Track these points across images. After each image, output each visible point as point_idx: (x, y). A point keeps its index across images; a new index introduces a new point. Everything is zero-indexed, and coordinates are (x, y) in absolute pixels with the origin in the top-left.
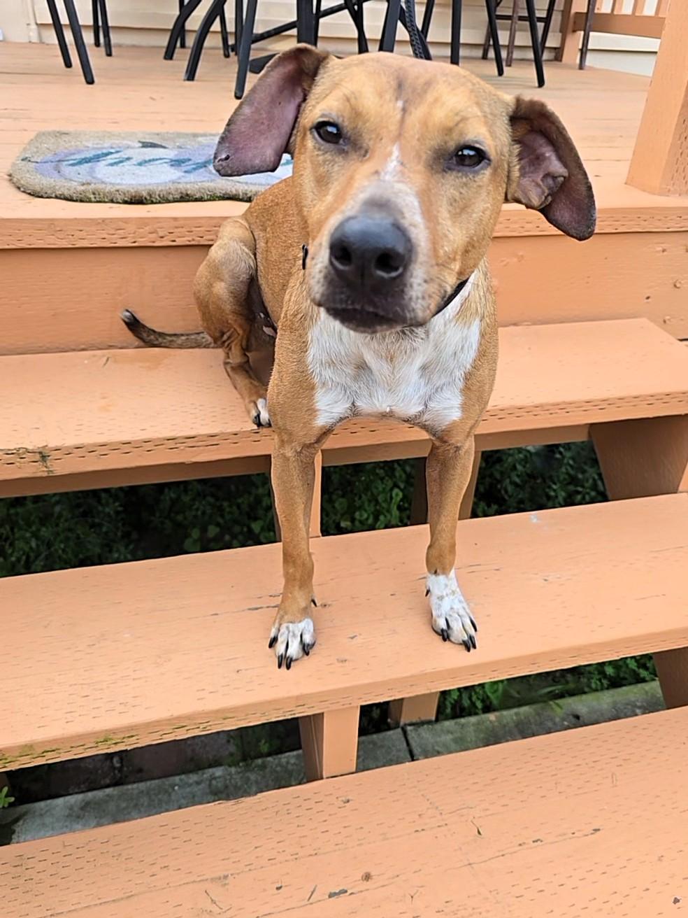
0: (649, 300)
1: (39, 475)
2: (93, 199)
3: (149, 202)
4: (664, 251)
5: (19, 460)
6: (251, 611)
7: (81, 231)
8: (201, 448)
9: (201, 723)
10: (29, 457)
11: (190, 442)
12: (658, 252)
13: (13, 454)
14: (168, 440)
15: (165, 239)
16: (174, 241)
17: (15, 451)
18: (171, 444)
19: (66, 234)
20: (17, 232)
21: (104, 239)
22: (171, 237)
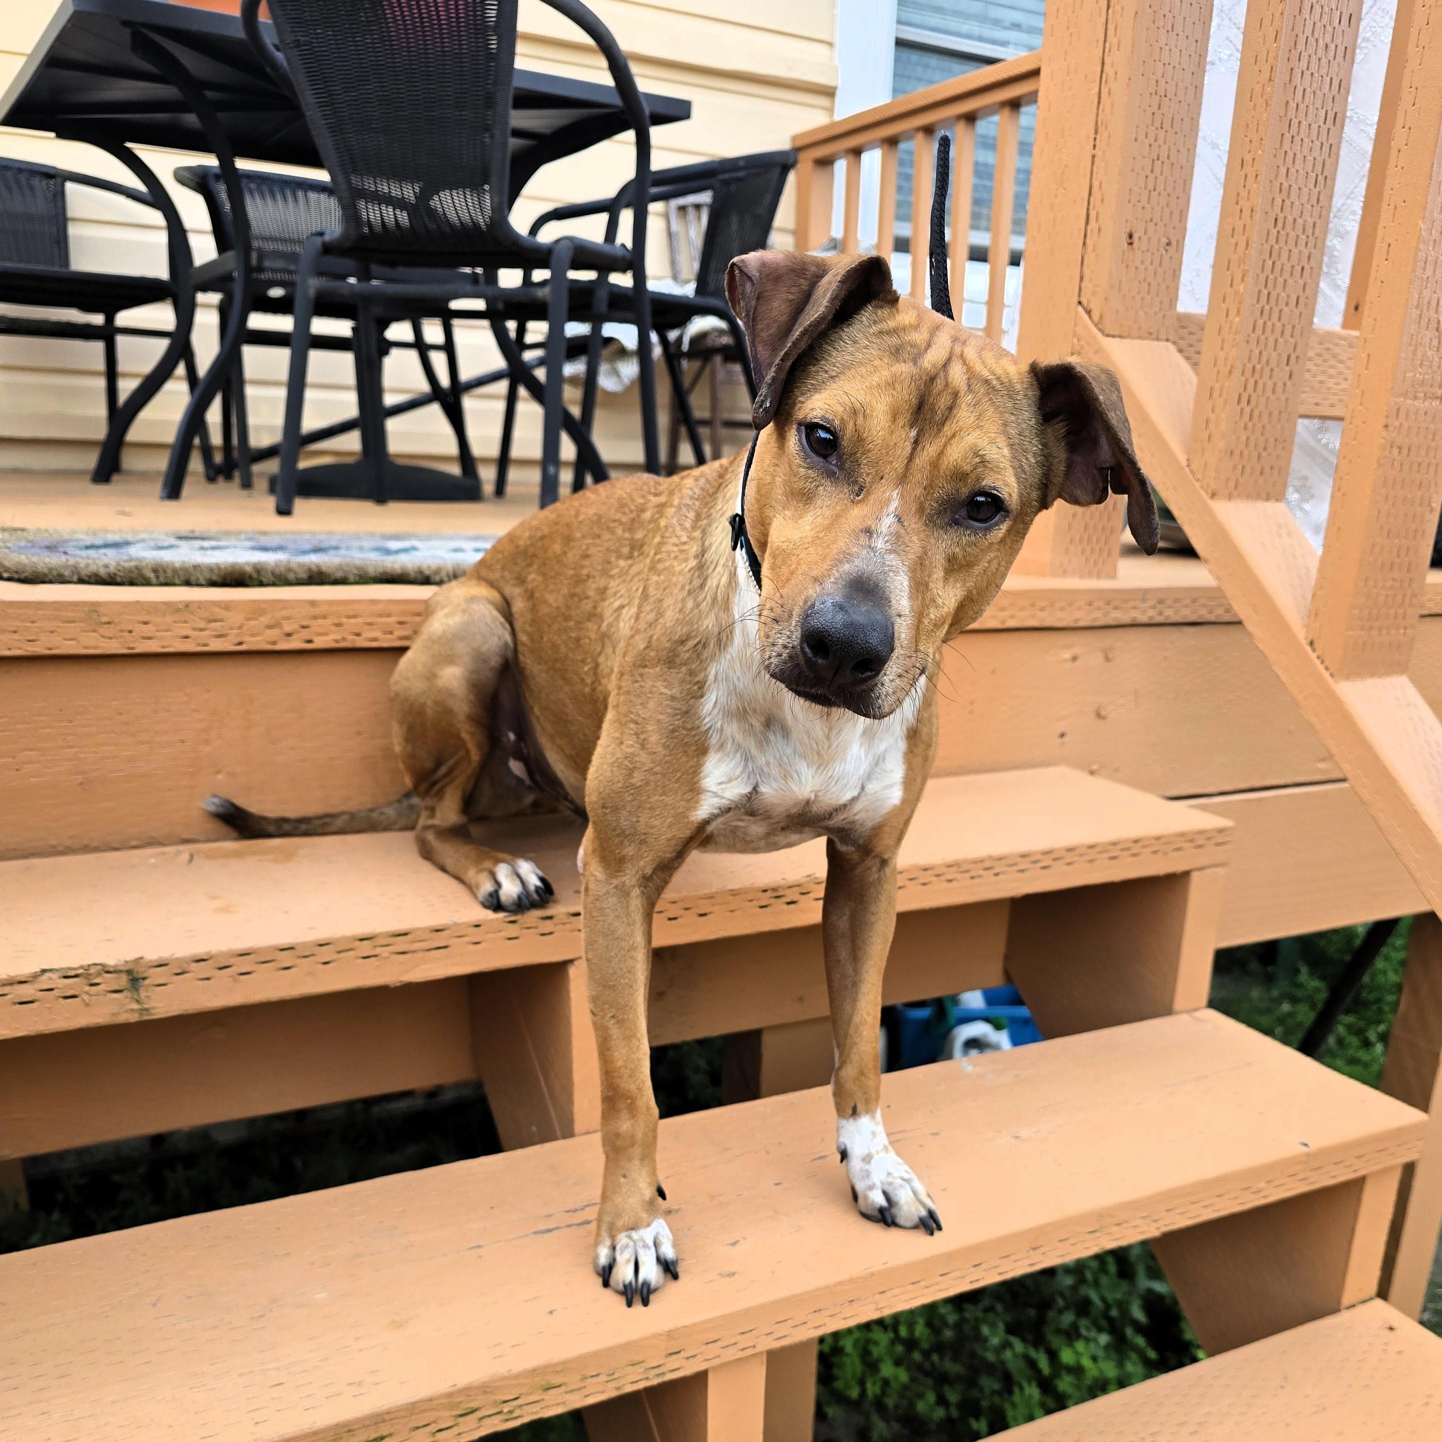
0: (1066, 739)
1: (123, 1018)
2: (154, 580)
3: (256, 582)
4: (1075, 659)
5: (87, 988)
6: (540, 1236)
7: (146, 623)
8: (420, 955)
9: (505, 1402)
10: (109, 982)
11: (401, 944)
12: (1066, 661)
13: (76, 976)
14: (361, 940)
15: (295, 637)
16: (310, 641)
17: (80, 971)
18: (366, 948)
19: (118, 628)
20: (29, 624)
21: (187, 637)
22: (305, 634)
